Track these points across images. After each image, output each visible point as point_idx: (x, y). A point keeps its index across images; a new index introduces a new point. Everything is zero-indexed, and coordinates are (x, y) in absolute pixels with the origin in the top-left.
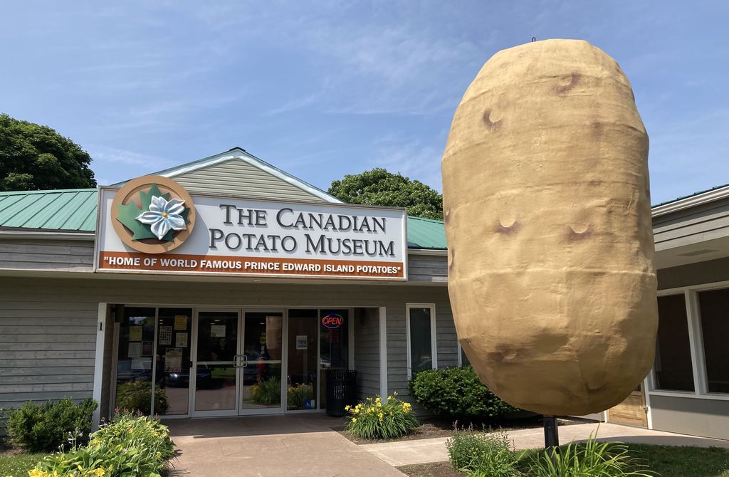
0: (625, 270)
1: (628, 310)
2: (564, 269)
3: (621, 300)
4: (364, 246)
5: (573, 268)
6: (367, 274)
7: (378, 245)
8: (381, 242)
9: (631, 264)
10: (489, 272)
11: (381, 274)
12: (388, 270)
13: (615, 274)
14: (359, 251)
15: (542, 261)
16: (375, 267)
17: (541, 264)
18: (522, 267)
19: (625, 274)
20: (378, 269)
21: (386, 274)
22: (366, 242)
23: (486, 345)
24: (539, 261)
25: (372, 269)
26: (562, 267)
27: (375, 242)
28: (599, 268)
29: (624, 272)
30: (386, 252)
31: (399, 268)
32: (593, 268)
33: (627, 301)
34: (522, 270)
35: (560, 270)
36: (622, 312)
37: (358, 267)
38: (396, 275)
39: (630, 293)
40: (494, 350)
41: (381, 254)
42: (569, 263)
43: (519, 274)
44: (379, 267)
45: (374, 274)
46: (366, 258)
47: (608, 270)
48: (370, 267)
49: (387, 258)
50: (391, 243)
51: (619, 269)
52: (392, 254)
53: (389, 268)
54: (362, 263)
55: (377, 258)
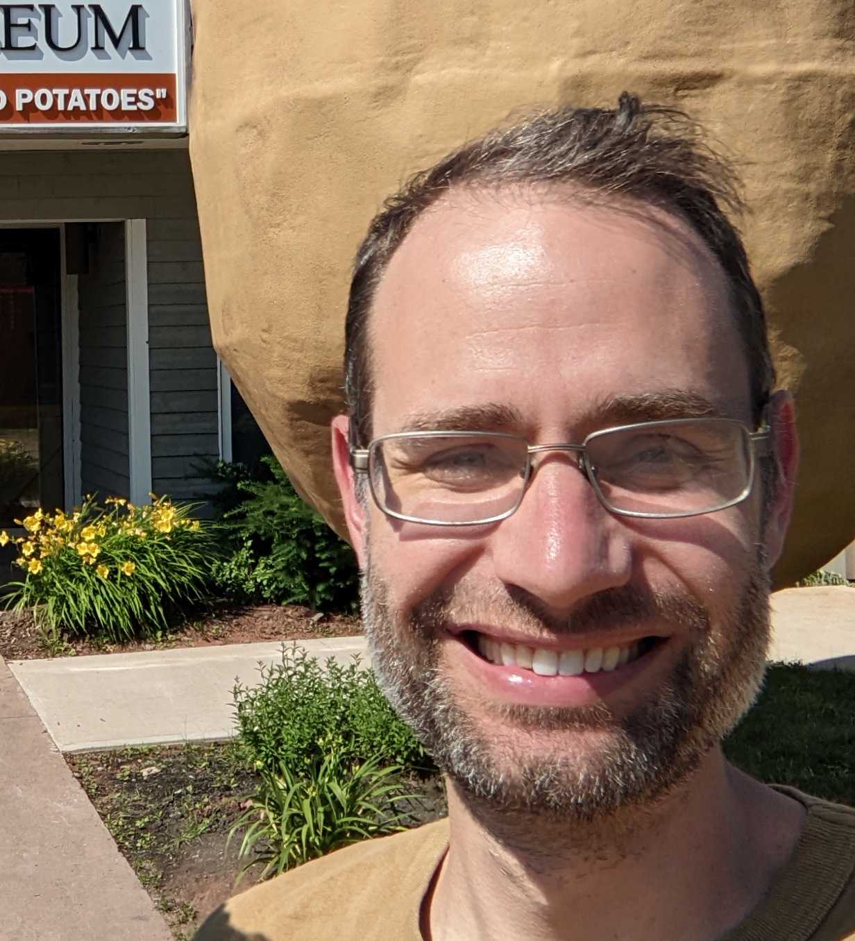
0: (810, 57)
1: (811, 228)
2: (555, 66)
3: (785, 185)
4: (39, 24)
5: (592, 60)
6: (52, 114)
7: (90, 21)
8: (97, 10)
9: (838, 35)
10: (284, 92)
11: (100, 114)
12: (123, 99)
13: (767, 80)
14: (23, 40)
15: (473, 40)
16: (76, 93)
17: (469, 51)
18: (397, 67)
19: (805, 78)
20: (86, 98)
21: (118, 114)
22: (48, 9)
23: (277, 372)
24: (460, 41)
25: (67, 98)
26: (548, 59)
27: (78, 8)
28: (697, 54)
29: (804, 67)
30: (116, 42)
31: (161, 93)
32: (670, 56)
33: (812, 187)
34: (393, 79)
35: (537, 73)
36: (786, 237)
37: (19, 92)
38: (153, 115)
39: (830, 157)
40: (301, 393)
41: (98, 47)
42: (576, 42)
43: (385, 95)
44: (92, 92)
45: (76, 114)
46: (50, 63)
47: (733, 64)
48: (62, 92)
49: (120, 62)
50: (135, 12)
51: (786, 54)
52: (137, 46)
53: (124, 92)
54: (33, 81)
55: (89, 64)
